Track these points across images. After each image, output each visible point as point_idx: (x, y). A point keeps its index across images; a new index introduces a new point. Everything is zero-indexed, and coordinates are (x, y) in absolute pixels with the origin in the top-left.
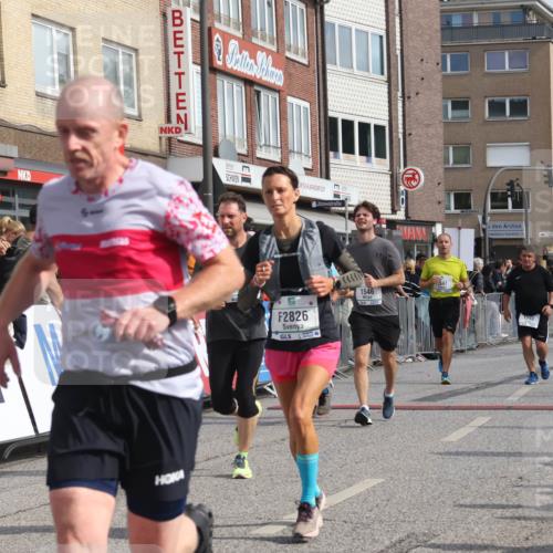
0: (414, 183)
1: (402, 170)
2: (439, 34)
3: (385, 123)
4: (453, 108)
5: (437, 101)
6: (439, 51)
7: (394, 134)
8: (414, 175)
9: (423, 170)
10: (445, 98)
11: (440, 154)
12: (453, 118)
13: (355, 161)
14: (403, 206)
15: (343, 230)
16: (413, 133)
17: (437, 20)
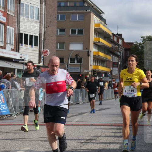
0: (46, 54)
1: (43, 50)
2: (57, 8)
3: (38, 35)
4: (60, 31)
5: (55, 29)
6: (56, 13)
7: (41, 39)
8: (46, 52)
9: (49, 50)
10: (58, 28)
11: (55, 45)
12: (60, 34)
13: (28, 47)
14: (42, 62)
15: (22, 69)
16: (47, 38)
17: (57, 4)
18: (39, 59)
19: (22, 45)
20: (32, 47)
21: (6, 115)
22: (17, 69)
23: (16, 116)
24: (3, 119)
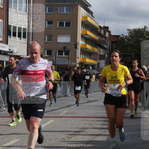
2: (45, 1)
4: (48, 24)
11: (43, 38)
12: (48, 27)
18: (27, 52)
19: (10, 37)
20: (21, 39)
22: (6, 61)
23: (5, 109)
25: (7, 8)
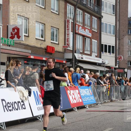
0: (121, 59)
1: (118, 56)
2: (128, 25)
3: (114, 45)
4: (130, 42)
6: (127, 29)
7: (116, 48)
8: (121, 57)
10: (128, 40)
12: (130, 44)
13: (107, 54)
14: (118, 65)
15: (104, 70)
16: (121, 48)
17: (127, 22)
18: (115, 63)
19: (103, 53)
20: (110, 54)
21: (94, 104)
22: (100, 70)
23: (100, 105)
24: (92, 107)
25: (100, 32)
